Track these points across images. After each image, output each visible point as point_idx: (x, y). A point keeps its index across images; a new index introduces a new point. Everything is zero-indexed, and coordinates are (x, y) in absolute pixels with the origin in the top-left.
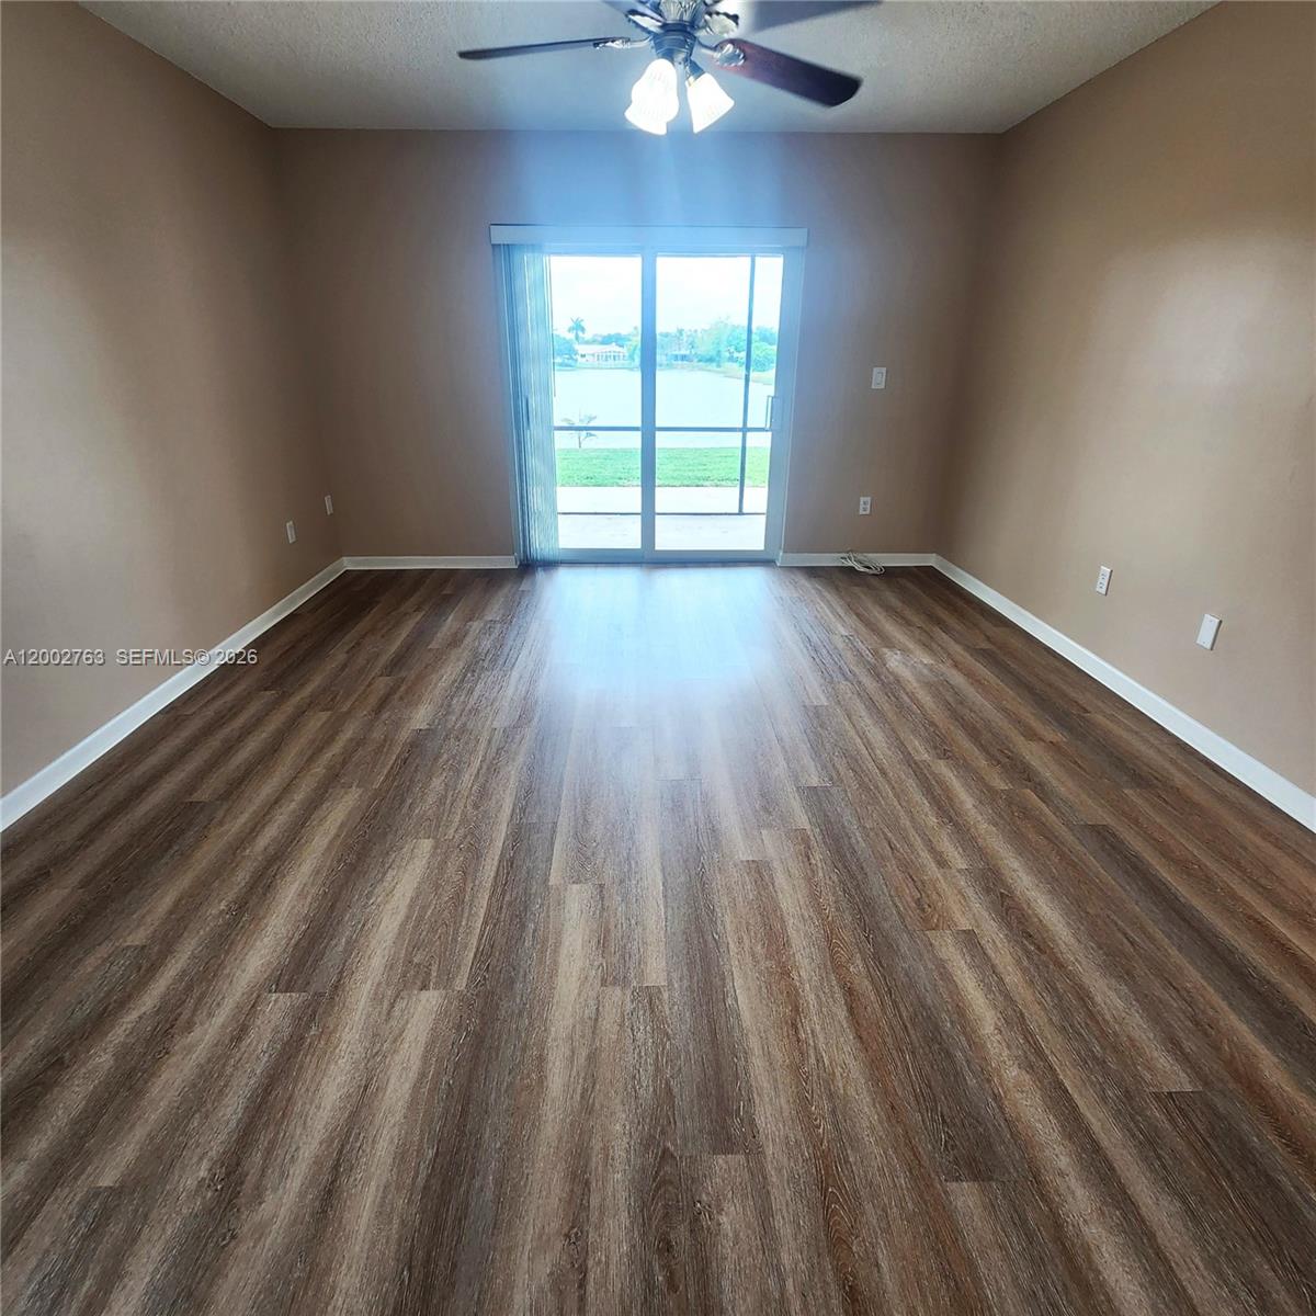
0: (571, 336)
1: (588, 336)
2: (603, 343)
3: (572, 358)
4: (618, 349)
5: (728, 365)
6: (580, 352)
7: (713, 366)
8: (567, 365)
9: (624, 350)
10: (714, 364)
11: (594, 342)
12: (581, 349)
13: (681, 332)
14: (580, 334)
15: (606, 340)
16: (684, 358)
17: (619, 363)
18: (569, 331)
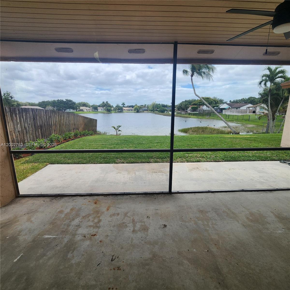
0: (122, 106)
1: (126, 106)
2: (129, 107)
3: (122, 110)
4: (132, 108)
5: (156, 111)
6: (124, 109)
7: (152, 112)
8: (121, 112)
9: (133, 109)
10: (153, 111)
11: (127, 107)
12: (124, 108)
13: (145, 105)
14: (124, 106)
15: (130, 107)
16: (146, 110)
17: (132, 111)
18: (122, 105)
